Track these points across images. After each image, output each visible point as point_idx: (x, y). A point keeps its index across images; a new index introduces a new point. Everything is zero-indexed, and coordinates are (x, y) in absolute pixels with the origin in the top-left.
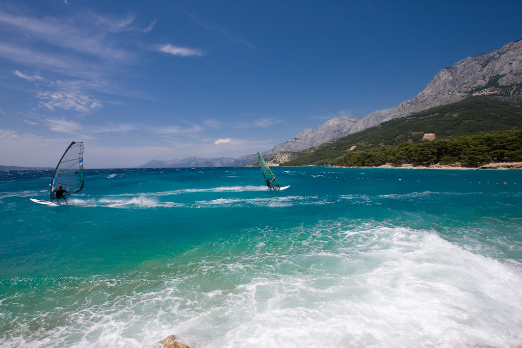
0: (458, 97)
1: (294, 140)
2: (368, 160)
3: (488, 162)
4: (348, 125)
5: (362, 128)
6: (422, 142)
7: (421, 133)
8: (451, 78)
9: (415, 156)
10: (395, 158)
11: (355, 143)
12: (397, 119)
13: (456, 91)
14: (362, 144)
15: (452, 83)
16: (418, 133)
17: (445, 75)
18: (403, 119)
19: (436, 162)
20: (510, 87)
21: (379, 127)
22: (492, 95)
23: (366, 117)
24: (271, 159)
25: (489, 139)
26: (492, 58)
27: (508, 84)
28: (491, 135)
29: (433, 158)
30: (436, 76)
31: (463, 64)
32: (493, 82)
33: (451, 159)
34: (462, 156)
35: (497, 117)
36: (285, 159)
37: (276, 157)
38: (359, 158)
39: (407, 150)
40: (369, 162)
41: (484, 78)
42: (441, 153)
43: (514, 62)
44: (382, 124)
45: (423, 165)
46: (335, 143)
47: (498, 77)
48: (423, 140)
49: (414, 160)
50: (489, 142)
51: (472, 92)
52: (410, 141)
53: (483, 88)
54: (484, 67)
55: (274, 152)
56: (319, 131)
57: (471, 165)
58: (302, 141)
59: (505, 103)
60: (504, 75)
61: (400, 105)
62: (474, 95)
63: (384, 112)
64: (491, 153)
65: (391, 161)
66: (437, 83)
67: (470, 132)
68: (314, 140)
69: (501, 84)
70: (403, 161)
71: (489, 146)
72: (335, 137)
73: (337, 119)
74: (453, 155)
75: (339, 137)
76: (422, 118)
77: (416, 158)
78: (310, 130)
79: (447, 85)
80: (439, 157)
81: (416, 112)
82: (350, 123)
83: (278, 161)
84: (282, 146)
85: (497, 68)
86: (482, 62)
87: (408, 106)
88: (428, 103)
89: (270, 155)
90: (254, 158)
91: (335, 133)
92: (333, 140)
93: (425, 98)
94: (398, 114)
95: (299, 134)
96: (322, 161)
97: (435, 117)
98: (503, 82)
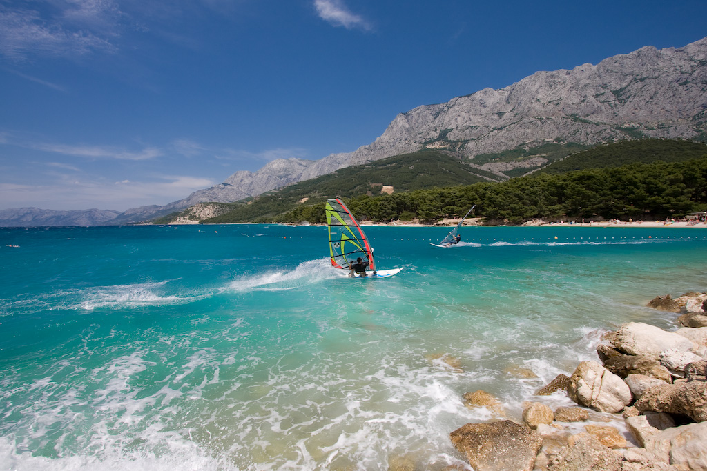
0: (414, 148)
1: (223, 186)
2: (323, 216)
3: (442, 218)
4: (298, 169)
5: (316, 174)
6: (381, 195)
7: (380, 184)
8: (407, 126)
9: (376, 212)
10: (354, 213)
11: (307, 193)
12: (355, 167)
13: (412, 141)
14: (316, 195)
15: (408, 130)
16: (377, 185)
17: (401, 121)
18: (361, 168)
19: (396, 219)
20: (456, 142)
21: (334, 175)
22: (443, 149)
23: (320, 161)
24: (186, 213)
25: (442, 195)
26: (442, 110)
27: (455, 140)
28: (443, 191)
29: (392, 214)
30: (393, 122)
31: (418, 112)
32: (443, 136)
33: (410, 215)
34: (420, 212)
35: (446, 173)
36: (208, 213)
37: (195, 210)
38: (313, 213)
39: (366, 203)
41: (436, 130)
42: (401, 209)
43: (459, 118)
44: (338, 171)
45: (383, 221)
46: (281, 193)
47: (447, 131)
48: (382, 193)
49: (374, 216)
50: (442, 198)
51: (426, 143)
52: (369, 194)
53: (436, 140)
54: (435, 118)
55: (190, 203)
56: (259, 176)
57: (427, 222)
58: (235, 187)
59: (452, 159)
60: (451, 130)
61: (358, 150)
62: (428, 147)
63: (341, 156)
64: (443, 209)
66: (395, 129)
67: (425, 186)
68: (252, 187)
69: (449, 139)
70: (363, 217)
71: (442, 201)
72: (281, 185)
73: (284, 160)
74: (411, 211)
75: (286, 185)
76: (380, 167)
77: (377, 214)
78: (246, 172)
79: (404, 133)
80: (398, 213)
81: (374, 160)
82: (301, 167)
83: (198, 216)
84: (204, 193)
85: (446, 122)
86: (434, 113)
87: (366, 152)
88: (386, 151)
89: (183, 208)
90: (154, 212)
91: (281, 179)
92: (279, 188)
93: (383, 145)
94: (356, 161)
95: (230, 177)
96: (264, 216)
97: (393, 168)
98: (451, 137)
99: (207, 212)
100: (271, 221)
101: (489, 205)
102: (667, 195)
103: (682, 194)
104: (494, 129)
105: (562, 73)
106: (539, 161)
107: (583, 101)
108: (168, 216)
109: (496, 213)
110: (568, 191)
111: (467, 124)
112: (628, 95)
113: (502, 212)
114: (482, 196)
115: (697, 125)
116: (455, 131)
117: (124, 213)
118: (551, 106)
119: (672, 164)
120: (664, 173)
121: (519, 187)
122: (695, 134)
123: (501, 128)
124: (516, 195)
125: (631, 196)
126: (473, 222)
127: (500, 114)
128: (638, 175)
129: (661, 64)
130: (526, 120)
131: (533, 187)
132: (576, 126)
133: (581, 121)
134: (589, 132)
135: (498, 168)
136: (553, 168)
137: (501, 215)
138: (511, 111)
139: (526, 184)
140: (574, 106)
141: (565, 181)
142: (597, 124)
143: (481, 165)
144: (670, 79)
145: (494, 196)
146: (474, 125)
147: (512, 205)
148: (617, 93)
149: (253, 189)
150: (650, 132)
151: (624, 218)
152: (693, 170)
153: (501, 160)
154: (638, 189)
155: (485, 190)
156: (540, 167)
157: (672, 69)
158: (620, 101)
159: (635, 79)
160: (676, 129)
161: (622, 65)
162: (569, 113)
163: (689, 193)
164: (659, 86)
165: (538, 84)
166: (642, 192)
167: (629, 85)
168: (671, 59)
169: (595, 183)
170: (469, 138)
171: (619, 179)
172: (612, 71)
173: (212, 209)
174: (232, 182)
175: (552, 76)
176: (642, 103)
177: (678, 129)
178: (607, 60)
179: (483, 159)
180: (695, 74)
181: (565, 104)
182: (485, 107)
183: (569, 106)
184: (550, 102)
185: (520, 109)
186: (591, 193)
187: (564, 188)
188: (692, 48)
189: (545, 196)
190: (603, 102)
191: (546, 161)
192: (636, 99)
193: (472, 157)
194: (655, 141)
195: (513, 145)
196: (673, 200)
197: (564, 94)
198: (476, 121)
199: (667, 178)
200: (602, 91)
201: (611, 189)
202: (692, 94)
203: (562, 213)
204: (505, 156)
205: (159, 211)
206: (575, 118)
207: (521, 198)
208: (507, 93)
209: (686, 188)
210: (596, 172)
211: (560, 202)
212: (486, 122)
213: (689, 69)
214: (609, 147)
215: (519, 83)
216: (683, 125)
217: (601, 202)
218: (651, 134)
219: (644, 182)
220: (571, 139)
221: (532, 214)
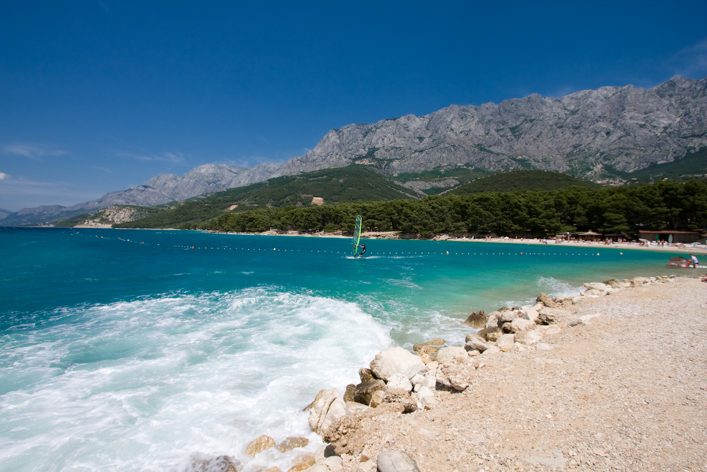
0: (344, 162)
1: (143, 189)
2: (250, 224)
4: (228, 176)
5: (247, 182)
6: (310, 206)
7: (310, 196)
8: (338, 141)
9: (302, 222)
10: (280, 223)
11: (236, 201)
12: (287, 177)
13: (342, 156)
14: (246, 203)
15: (339, 146)
16: (307, 196)
17: (333, 137)
18: (293, 178)
19: (320, 230)
20: (383, 160)
21: (266, 184)
22: (370, 165)
23: (252, 169)
24: (96, 216)
25: (364, 208)
26: (370, 130)
27: (381, 158)
28: (366, 205)
29: (318, 225)
30: (326, 136)
31: (348, 129)
32: (371, 154)
33: (334, 227)
34: (343, 224)
35: (373, 188)
36: (124, 216)
37: (107, 213)
38: (238, 222)
39: (293, 214)
40: (250, 227)
41: (364, 148)
42: (326, 220)
43: (385, 139)
44: (270, 180)
45: (309, 232)
46: (209, 199)
47: (375, 149)
48: (312, 204)
49: (300, 226)
50: (364, 212)
52: (299, 204)
53: (364, 157)
54: (364, 137)
55: (102, 205)
56: (185, 180)
57: (349, 234)
58: (157, 191)
59: (378, 176)
60: (379, 149)
61: (290, 161)
62: (357, 163)
63: (273, 165)
65: (275, 227)
66: (326, 144)
67: (350, 199)
68: (176, 191)
69: (376, 157)
70: (289, 227)
71: (364, 215)
72: (210, 190)
73: (213, 166)
74: (335, 223)
75: (215, 191)
76: (311, 179)
77: (302, 224)
78: (171, 176)
79: (335, 147)
80: (324, 225)
81: (306, 171)
82: (231, 174)
83: (110, 220)
84: (120, 195)
85: (374, 141)
86: (363, 132)
87: (298, 163)
88: (317, 164)
89: (93, 210)
90: (57, 213)
91: (209, 184)
92: (207, 194)
93: (315, 158)
94: (288, 172)
95: (152, 179)
96: (189, 222)
97: (324, 181)
98: (378, 155)
99: (122, 216)
100: (195, 227)
101: (404, 220)
102: (543, 217)
103: (554, 217)
104: (416, 151)
105: (471, 109)
106: (452, 182)
107: (487, 134)
108: (73, 218)
109: (411, 228)
110: (469, 211)
111: (392, 144)
112: (521, 132)
113: (416, 227)
114: (399, 212)
115: (570, 161)
116: (383, 151)
117: (17, 213)
118: (462, 136)
119: (548, 191)
120: (541, 199)
121: (430, 205)
122: (568, 168)
123: (421, 151)
124: (428, 212)
125: (517, 217)
126: (391, 234)
127: (421, 139)
128: (522, 200)
129: (545, 110)
130: (442, 146)
131: (441, 205)
132: (482, 154)
133: (485, 150)
134: (491, 160)
135: (418, 186)
136: (463, 189)
137: (415, 229)
138: (430, 137)
139: (436, 203)
140: (480, 137)
141: (467, 201)
142: (498, 154)
143: (404, 182)
144: (551, 122)
145: (409, 211)
146: (398, 146)
147: (425, 221)
148: (513, 130)
149: (178, 193)
150: (537, 164)
151: (512, 235)
152: (561, 198)
153: (421, 180)
154: (522, 211)
155: (402, 206)
156: (452, 188)
157: (552, 115)
158: (515, 136)
159: (526, 120)
160: (555, 163)
161: (517, 106)
162: (476, 143)
163: (558, 216)
164: (543, 127)
165: (452, 116)
166: (524, 214)
167: (522, 124)
168: (551, 107)
169: (490, 205)
170: (394, 157)
171: (508, 203)
172: (509, 111)
173: (128, 213)
174: (154, 185)
175: (464, 110)
176: (531, 140)
177: (557, 163)
178: (505, 101)
179: (405, 177)
180: (568, 120)
181: (474, 135)
182: (408, 131)
183: (476, 137)
184: (461, 132)
185: (438, 136)
186: (487, 213)
187: (466, 208)
188: (566, 100)
189: (451, 214)
190: (502, 136)
191: (458, 183)
192: (527, 136)
193: (396, 175)
194: (540, 172)
195: (431, 167)
196: (547, 222)
197: (473, 126)
198: (400, 143)
199: (543, 203)
200: (502, 127)
201: (503, 210)
202: (566, 136)
203: (465, 230)
204: (425, 176)
205: (62, 212)
206: (481, 148)
207: (431, 215)
208: (426, 121)
209: (557, 212)
210: (492, 195)
211: (464, 220)
212: (409, 144)
213: (564, 116)
214: (506, 174)
215: (437, 113)
216: (560, 160)
217: (495, 221)
218: (538, 166)
219: (526, 206)
220: (478, 165)
221: (441, 230)
